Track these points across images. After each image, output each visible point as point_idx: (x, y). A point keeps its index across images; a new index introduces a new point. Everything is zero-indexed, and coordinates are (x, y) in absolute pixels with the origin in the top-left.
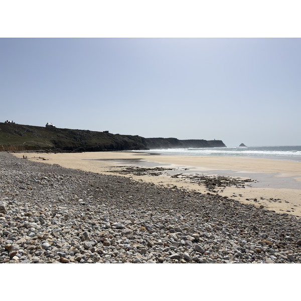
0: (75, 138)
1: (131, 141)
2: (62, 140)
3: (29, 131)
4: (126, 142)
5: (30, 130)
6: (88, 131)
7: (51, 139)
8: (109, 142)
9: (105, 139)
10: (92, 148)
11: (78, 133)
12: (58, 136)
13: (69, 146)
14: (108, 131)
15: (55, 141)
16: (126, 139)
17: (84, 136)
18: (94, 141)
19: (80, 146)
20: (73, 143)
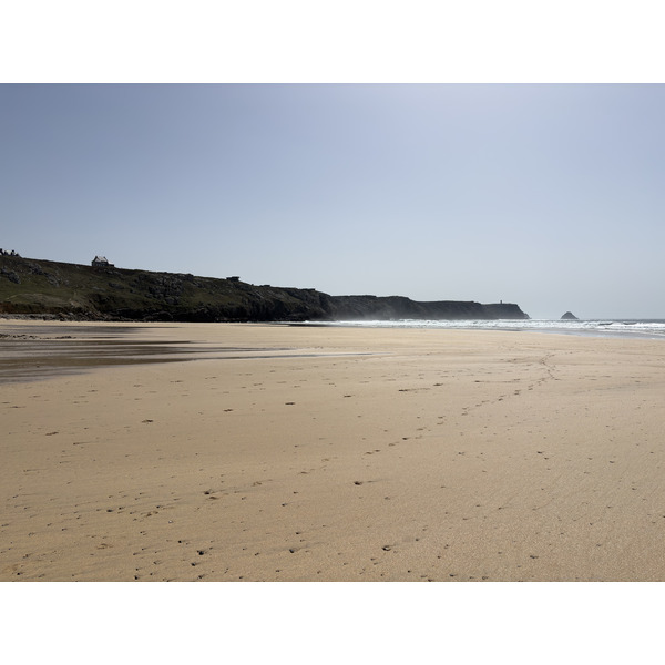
0: (150, 290)
1: (292, 300)
2: (119, 294)
3: (40, 273)
4: (279, 303)
5: (45, 270)
6: (189, 277)
7: (91, 292)
8: (236, 302)
9: (226, 294)
10: (191, 314)
11: (161, 280)
12: (110, 285)
13: (135, 307)
14: (237, 278)
15: (99, 296)
16: (282, 297)
17: (175, 286)
18: (199, 298)
19: (160, 308)
20: (145, 303)
